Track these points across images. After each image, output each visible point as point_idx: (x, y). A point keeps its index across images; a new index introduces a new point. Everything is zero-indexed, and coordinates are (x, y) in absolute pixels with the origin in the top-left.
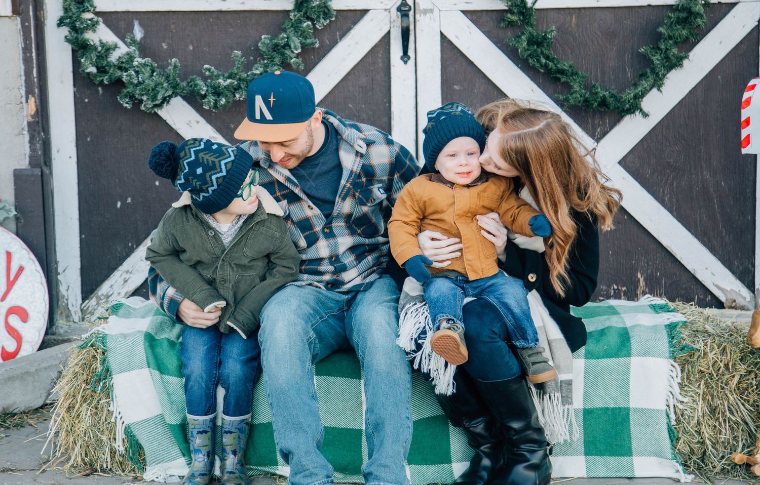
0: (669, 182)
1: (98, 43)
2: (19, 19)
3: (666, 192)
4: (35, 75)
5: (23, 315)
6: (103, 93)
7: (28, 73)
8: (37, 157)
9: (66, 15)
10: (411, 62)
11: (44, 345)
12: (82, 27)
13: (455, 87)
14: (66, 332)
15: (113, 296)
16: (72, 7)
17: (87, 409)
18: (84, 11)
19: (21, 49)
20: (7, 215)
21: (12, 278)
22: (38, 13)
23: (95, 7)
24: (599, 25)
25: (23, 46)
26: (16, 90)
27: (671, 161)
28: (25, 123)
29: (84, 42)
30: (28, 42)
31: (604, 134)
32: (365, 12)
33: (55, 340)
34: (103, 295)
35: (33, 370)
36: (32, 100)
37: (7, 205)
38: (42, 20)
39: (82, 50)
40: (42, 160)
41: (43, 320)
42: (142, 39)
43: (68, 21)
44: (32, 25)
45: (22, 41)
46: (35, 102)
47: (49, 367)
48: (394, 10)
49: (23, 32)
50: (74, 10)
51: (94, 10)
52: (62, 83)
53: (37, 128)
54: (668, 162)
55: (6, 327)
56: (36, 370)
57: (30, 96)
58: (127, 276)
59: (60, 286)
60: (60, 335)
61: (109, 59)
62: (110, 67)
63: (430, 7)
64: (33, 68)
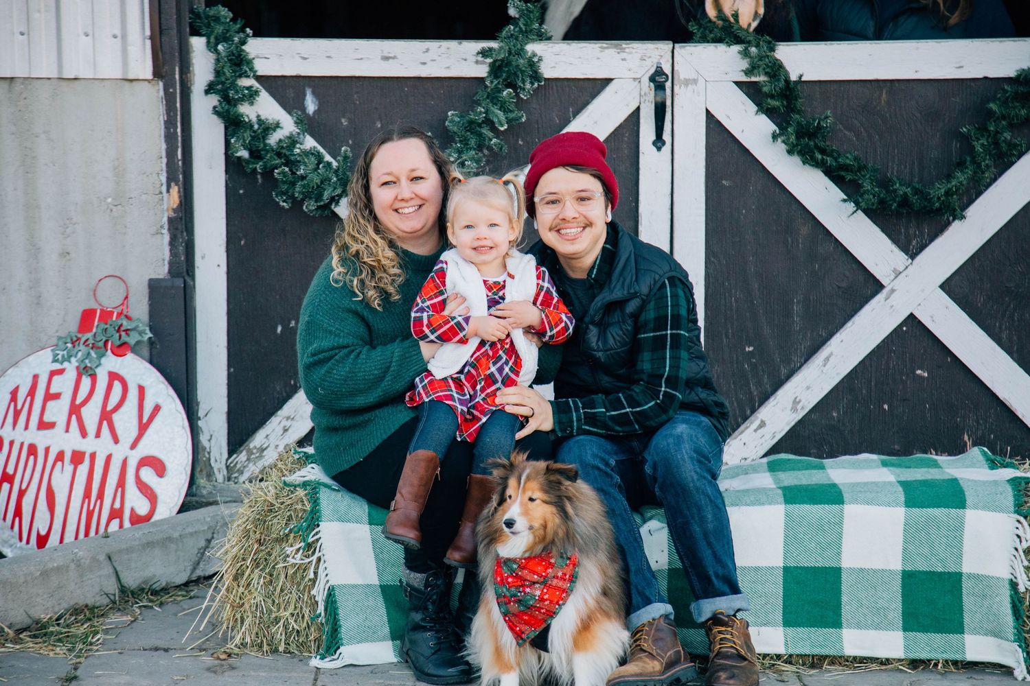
0: (1008, 313)
1: (254, 120)
2: (161, 84)
3: (1004, 327)
4: (180, 157)
5: (159, 467)
6: (263, 183)
7: (170, 154)
8: (179, 263)
9: (219, 79)
10: (666, 149)
11: (184, 508)
12: (236, 97)
13: (724, 182)
14: (211, 493)
15: (269, 449)
16: (226, 70)
17: (260, 576)
18: (240, 76)
19: (162, 122)
20: (140, 338)
21: (145, 421)
22: (184, 76)
23: (256, 71)
24: (917, 103)
25: (166, 119)
26: (154, 175)
27: (1012, 285)
28: (165, 219)
29: (236, 117)
30: (172, 114)
31: (922, 247)
32: (607, 81)
33: (197, 502)
34: (255, 447)
35: (176, 535)
36: (175, 190)
37: (141, 325)
38: (189, 85)
39: (233, 127)
40: (185, 270)
41: (184, 475)
42: (315, 112)
43: (219, 87)
44: (178, 91)
45: (165, 112)
46: (179, 192)
47: (196, 532)
48: (646, 80)
49: (166, 101)
50: (228, 74)
51: (254, 76)
52: (211, 168)
53: (180, 227)
54: (1006, 287)
55: (137, 483)
56: (180, 536)
57: (173, 184)
58: (288, 423)
59: (201, 435)
60: (203, 496)
61: (268, 141)
62: (267, 151)
63: (692, 76)
64: (177, 147)
